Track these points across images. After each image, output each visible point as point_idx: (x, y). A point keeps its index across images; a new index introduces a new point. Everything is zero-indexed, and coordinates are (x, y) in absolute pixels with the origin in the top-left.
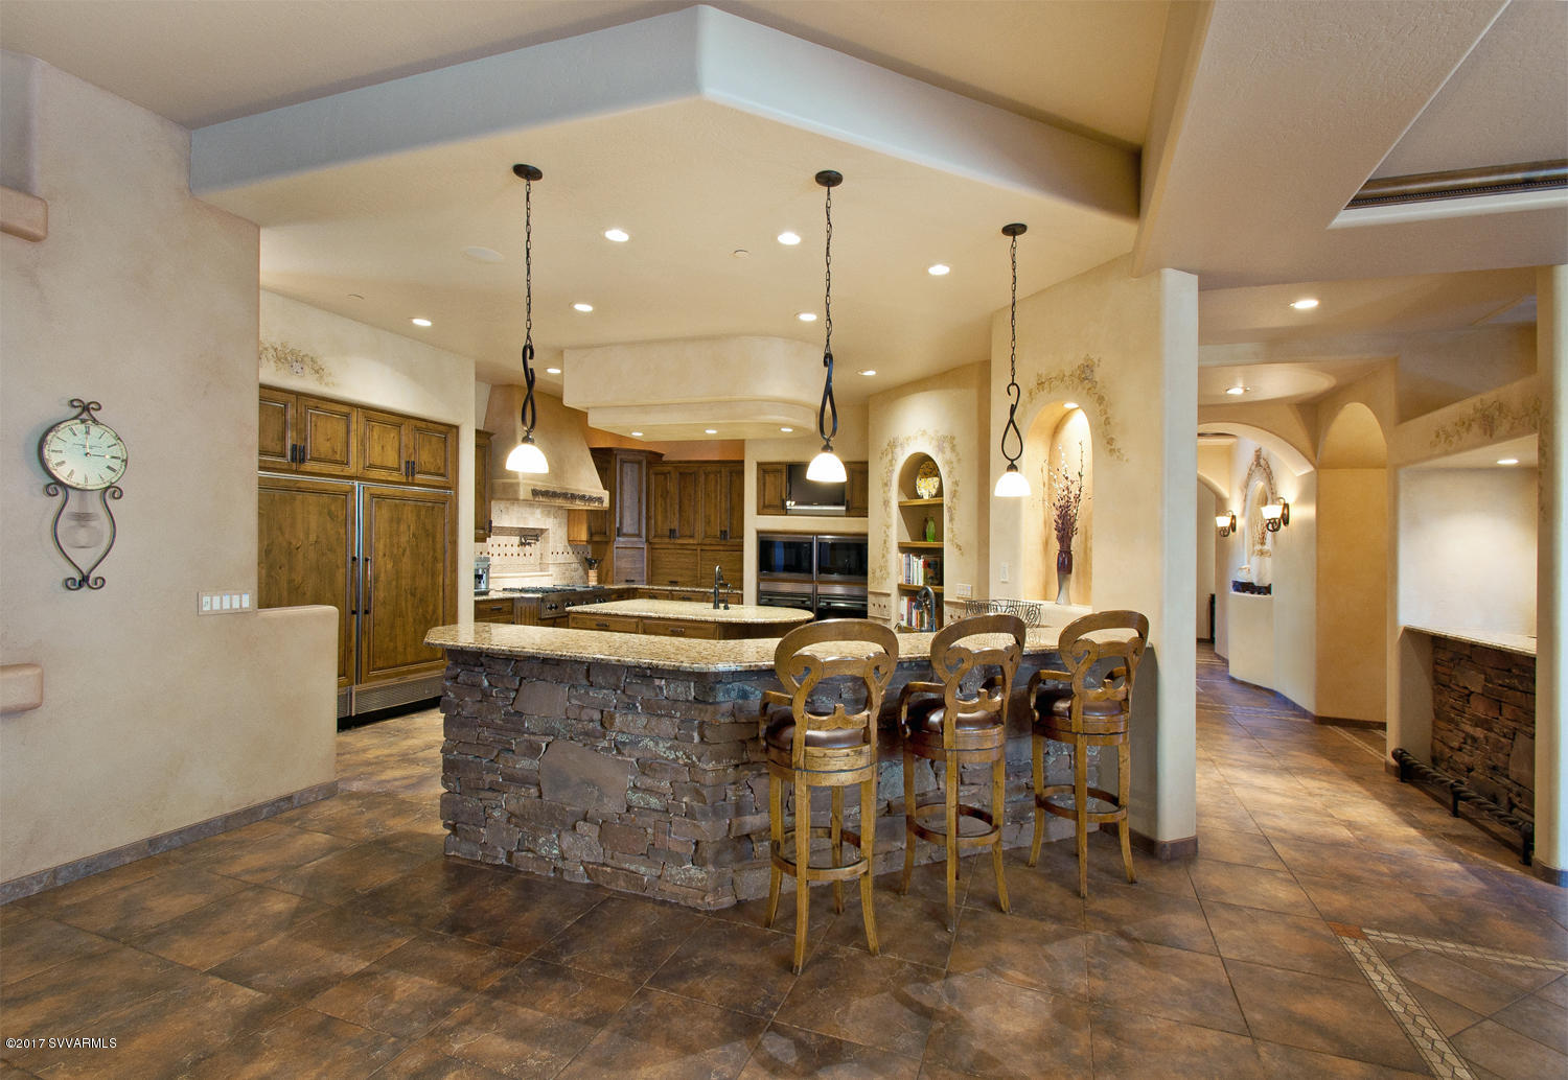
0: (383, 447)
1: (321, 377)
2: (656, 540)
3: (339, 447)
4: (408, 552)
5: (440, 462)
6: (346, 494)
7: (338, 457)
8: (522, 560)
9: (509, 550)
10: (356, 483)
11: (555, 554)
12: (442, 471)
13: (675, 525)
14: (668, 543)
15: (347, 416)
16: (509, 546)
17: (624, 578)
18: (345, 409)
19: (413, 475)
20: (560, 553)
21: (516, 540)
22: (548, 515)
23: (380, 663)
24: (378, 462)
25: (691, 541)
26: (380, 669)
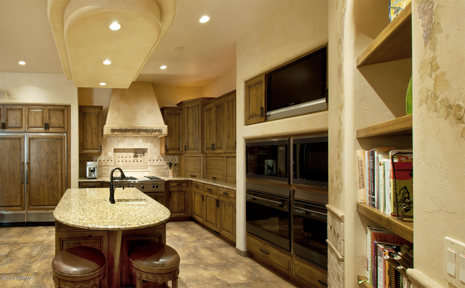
0: (35, 119)
1: (10, 97)
2: (207, 152)
3: (19, 122)
4: (45, 160)
5: (61, 122)
6: (20, 139)
7: (18, 125)
8: (135, 163)
9: (128, 159)
10: (25, 134)
11: (152, 160)
12: (62, 125)
13: (214, 142)
14: (212, 153)
15: (21, 109)
16: (128, 158)
17: (190, 174)
18: (20, 107)
19: (48, 129)
20: (155, 160)
21: (132, 154)
22: (147, 141)
23: (34, 204)
24: (33, 125)
25: (221, 151)
26: (35, 206)
